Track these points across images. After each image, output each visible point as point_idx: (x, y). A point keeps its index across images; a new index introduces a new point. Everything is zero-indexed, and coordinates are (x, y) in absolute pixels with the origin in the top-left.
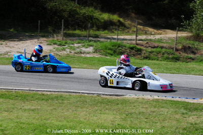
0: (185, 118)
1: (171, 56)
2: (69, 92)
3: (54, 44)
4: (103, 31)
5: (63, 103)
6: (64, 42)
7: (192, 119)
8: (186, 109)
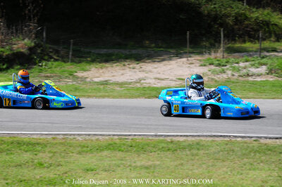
2: (214, 136)
3: (210, 64)
5: (197, 155)
6: (225, 60)
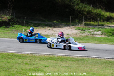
3: (79, 29)
4: (107, 22)
5: (84, 63)
6: (84, 28)
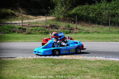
0: (53, 69)
1: (43, 31)
7: (57, 69)
8: (53, 63)
